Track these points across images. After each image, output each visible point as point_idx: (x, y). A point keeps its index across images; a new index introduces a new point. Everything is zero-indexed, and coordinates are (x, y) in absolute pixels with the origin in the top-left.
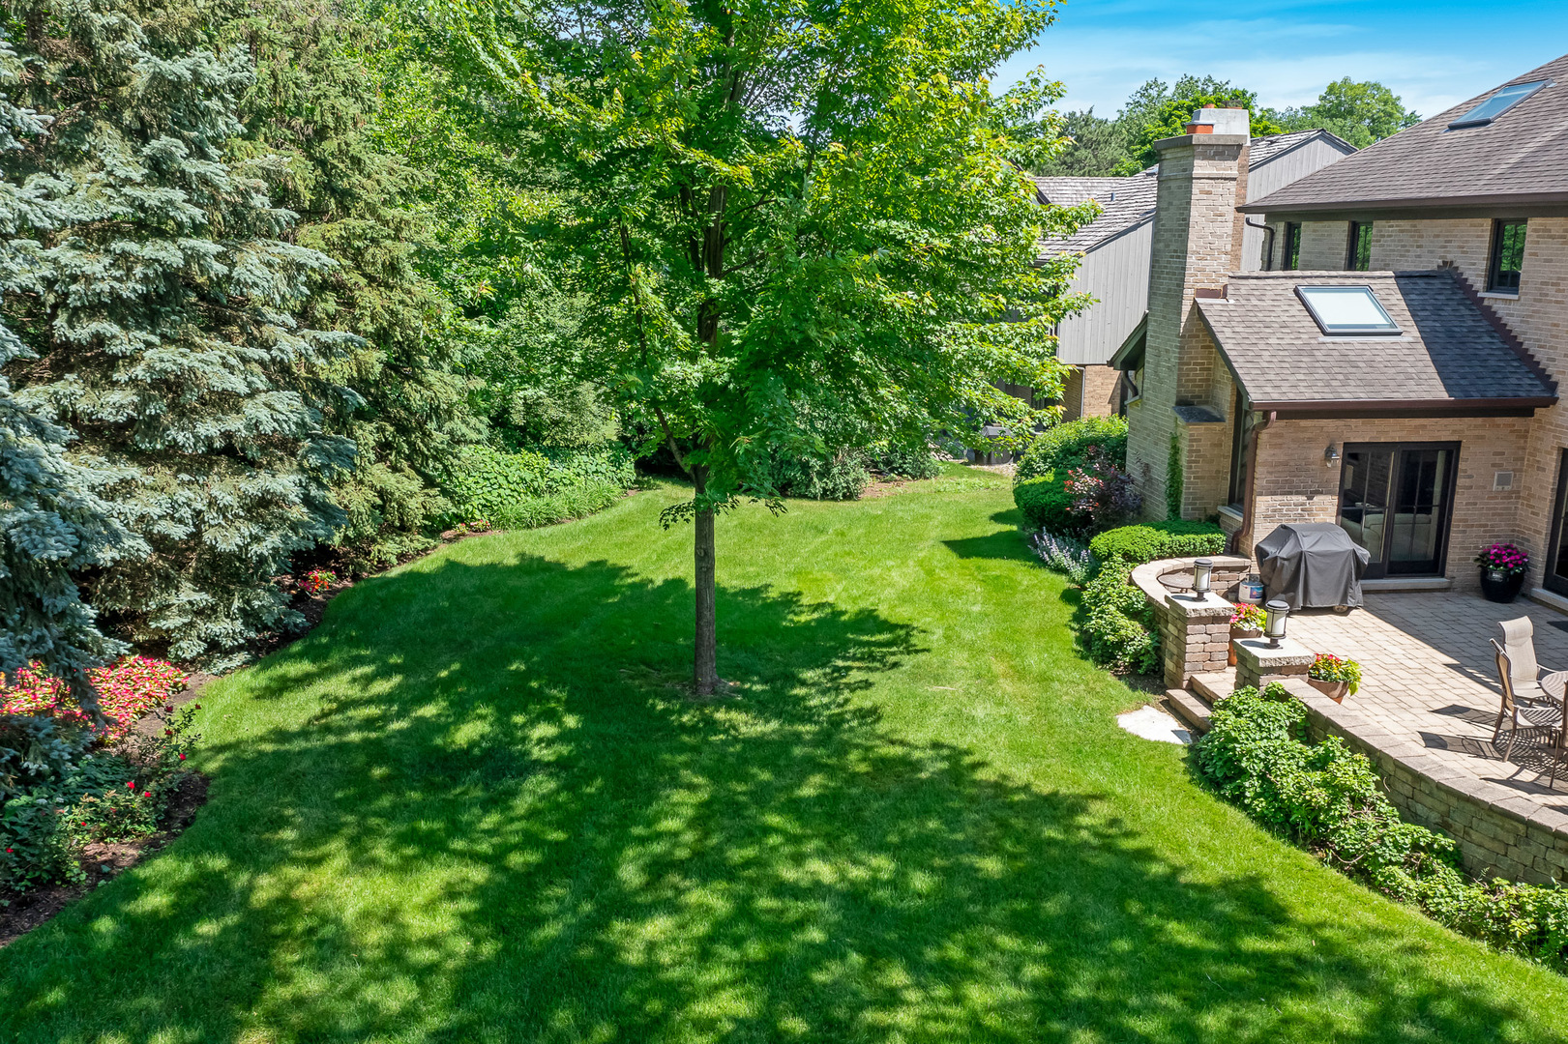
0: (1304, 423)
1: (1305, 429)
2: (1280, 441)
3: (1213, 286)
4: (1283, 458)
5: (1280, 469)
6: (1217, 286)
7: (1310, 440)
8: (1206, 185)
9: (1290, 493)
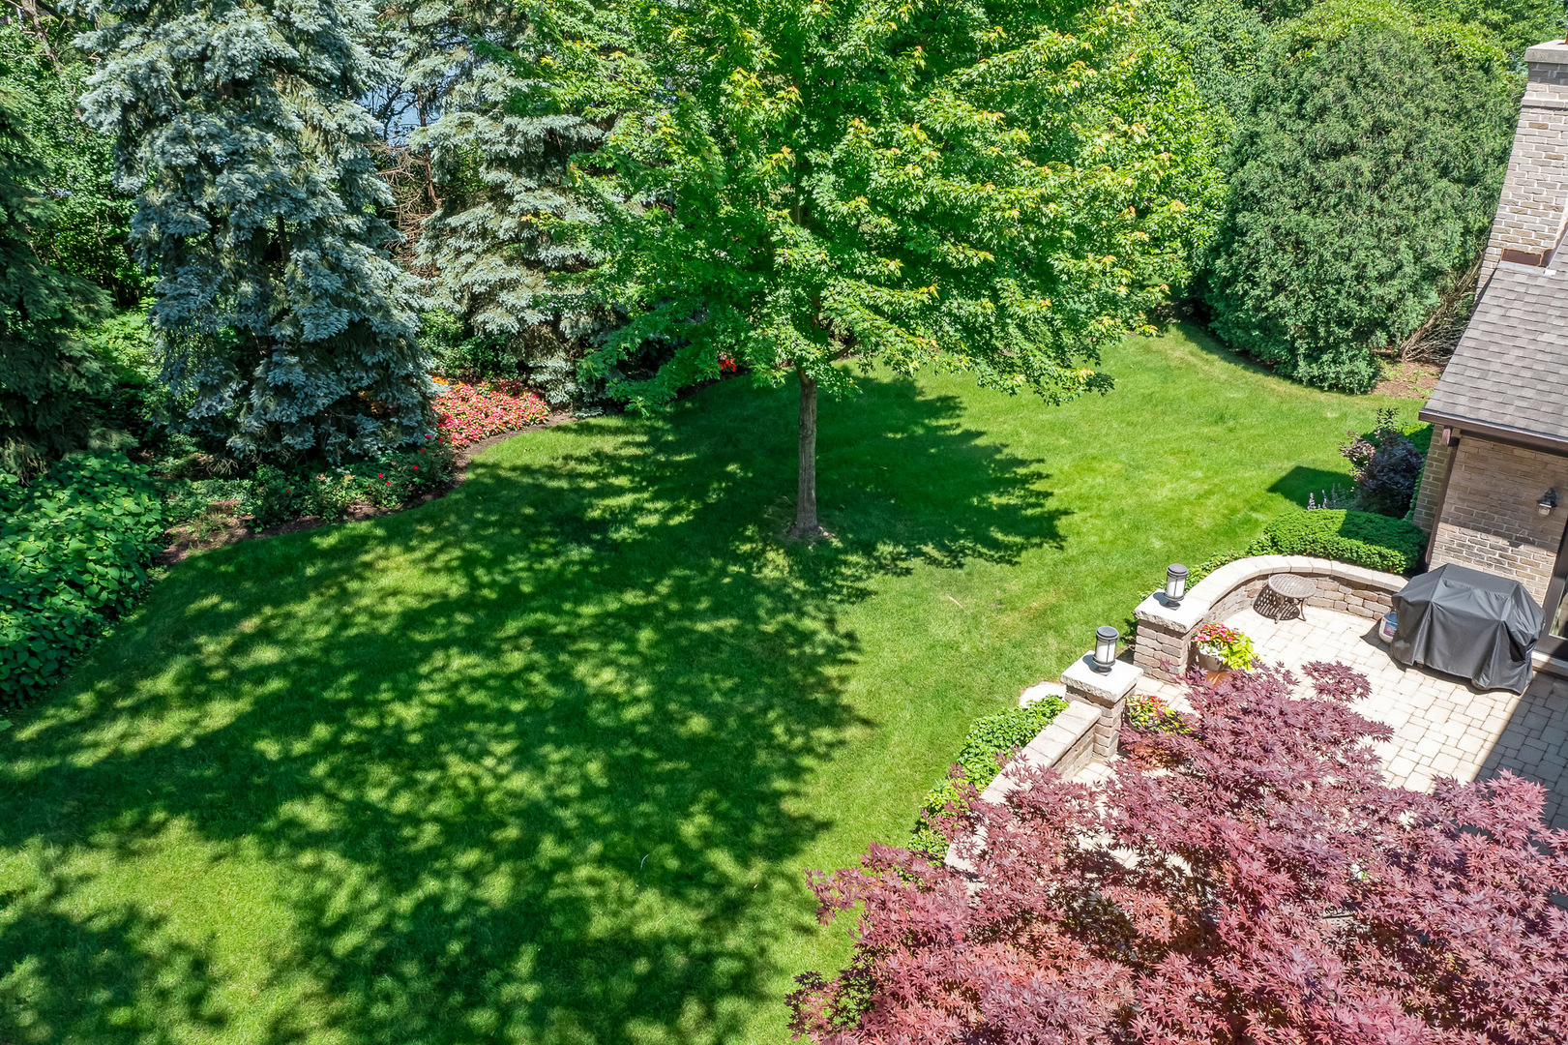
0: (1518, 451)
1: (1521, 460)
2: (1482, 465)
3: (1530, 249)
4: (1482, 486)
5: (1478, 498)
6: (1538, 251)
7: (1526, 475)
8: (1540, 116)
9: (1487, 531)
